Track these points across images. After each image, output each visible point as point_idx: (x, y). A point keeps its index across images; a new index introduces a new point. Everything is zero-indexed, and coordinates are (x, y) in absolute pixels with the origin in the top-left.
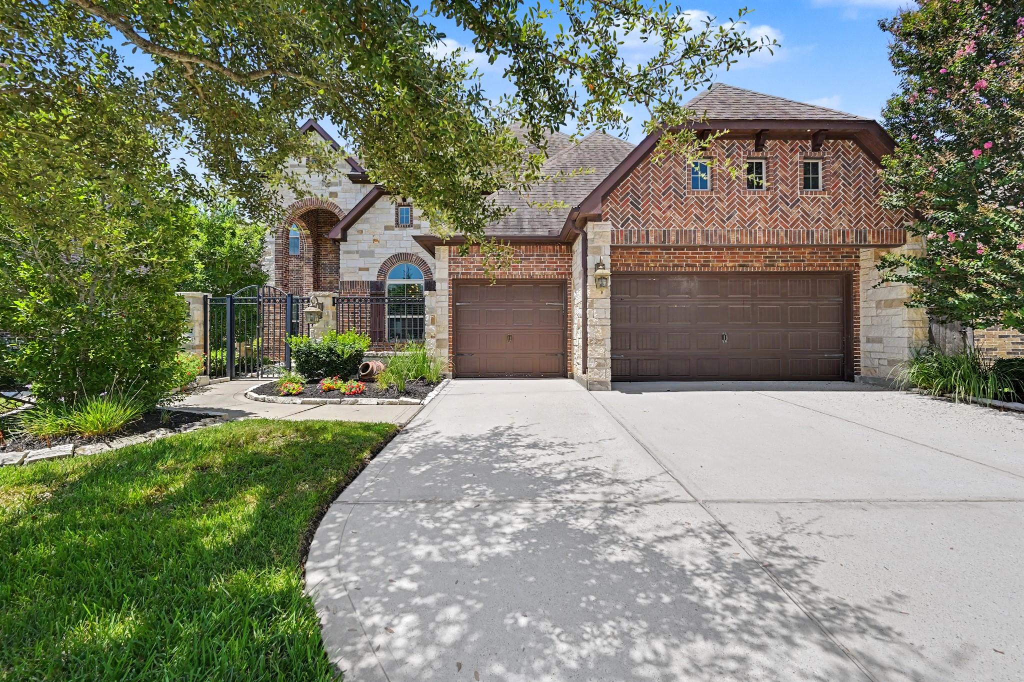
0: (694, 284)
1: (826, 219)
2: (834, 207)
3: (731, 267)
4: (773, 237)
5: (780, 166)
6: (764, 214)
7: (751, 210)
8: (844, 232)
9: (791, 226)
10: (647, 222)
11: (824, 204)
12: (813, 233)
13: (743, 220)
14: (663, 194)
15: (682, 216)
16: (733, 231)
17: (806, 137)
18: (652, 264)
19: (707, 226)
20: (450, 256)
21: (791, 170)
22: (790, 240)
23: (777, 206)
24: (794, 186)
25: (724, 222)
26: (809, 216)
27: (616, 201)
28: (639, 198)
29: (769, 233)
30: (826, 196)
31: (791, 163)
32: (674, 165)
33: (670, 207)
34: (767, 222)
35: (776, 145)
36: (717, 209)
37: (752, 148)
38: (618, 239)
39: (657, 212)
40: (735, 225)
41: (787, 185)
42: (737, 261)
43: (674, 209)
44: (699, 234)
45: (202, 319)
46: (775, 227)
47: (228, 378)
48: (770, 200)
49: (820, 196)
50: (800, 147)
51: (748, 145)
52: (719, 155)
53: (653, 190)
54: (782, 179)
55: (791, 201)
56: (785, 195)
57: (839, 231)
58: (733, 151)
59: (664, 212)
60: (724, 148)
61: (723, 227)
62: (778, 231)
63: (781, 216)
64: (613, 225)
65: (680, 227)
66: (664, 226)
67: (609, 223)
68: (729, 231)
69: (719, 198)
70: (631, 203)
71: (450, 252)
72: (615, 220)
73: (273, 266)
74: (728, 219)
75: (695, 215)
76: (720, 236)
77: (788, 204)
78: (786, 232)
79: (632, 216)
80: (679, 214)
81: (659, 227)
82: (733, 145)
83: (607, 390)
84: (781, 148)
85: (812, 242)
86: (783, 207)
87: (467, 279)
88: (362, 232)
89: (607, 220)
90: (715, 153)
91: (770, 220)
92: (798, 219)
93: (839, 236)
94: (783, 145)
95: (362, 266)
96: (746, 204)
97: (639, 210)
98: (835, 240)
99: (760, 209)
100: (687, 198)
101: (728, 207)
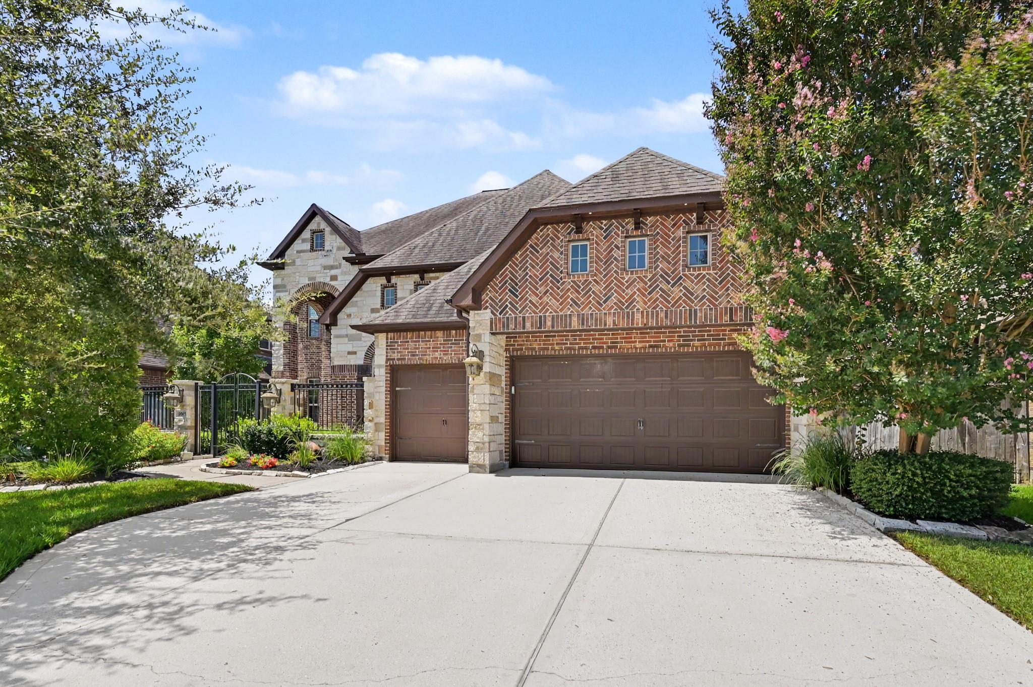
0: (609, 367)
1: (712, 296)
2: (720, 283)
3: (641, 348)
4: (652, 318)
5: (661, 243)
6: (644, 295)
7: (629, 292)
8: (731, 309)
9: (673, 306)
10: (524, 308)
11: (708, 280)
12: (696, 311)
13: (621, 302)
14: (540, 280)
15: (558, 301)
16: (610, 313)
17: (690, 210)
18: (557, 347)
19: (582, 310)
20: (387, 343)
21: (673, 246)
22: (671, 320)
23: (658, 286)
24: (676, 263)
25: (601, 305)
26: (692, 294)
27: (495, 290)
28: (517, 285)
29: (648, 315)
30: (711, 272)
31: (673, 239)
32: (551, 250)
33: (547, 291)
34: (646, 303)
35: (658, 220)
36: (593, 292)
37: (631, 226)
38: (496, 326)
39: (534, 299)
40: (612, 307)
41: (669, 263)
42: (648, 342)
43: (551, 294)
44: (575, 319)
45: (193, 403)
46: (654, 308)
47: (212, 455)
48: (650, 280)
49: (704, 272)
50: (684, 221)
51: (627, 224)
52: (597, 237)
53: (530, 276)
54: (663, 257)
55: (672, 279)
56: (667, 274)
57: (726, 308)
58: (611, 232)
59: (540, 298)
60: (601, 228)
61: (599, 310)
62: (657, 312)
63: (661, 295)
64: (492, 312)
65: (556, 312)
66: (540, 312)
67: (488, 311)
68: (605, 314)
69: (595, 280)
70: (510, 290)
71: (387, 339)
72: (494, 308)
73: (282, 352)
74: (605, 302)
75: (572, 299)
76: (596, 320)
77: (668, 283)
78: (666, 312)
79: (510, 303)
80: (555, 298)
81: (535, 312)
82: (611, 225)
83: (485, 472)
84: (662, 224)
85: (695, 322)
86: (664, 286)
87: (402, 365)
88: (350, 315)
89: (486, 308)
90: (593, 235)
91: (649, 300)
92: (680, 298)
93: (726, 313)
94: (665, 220)
95: (351, 350)
96: (623, 285)
97: (517, 297)
98: (721, 319)
99: (638, 290)
100: (564, 283)
101: (604, 289)
